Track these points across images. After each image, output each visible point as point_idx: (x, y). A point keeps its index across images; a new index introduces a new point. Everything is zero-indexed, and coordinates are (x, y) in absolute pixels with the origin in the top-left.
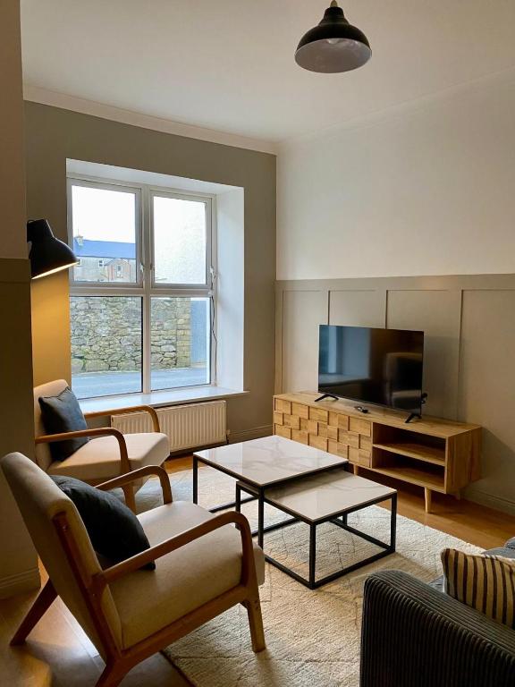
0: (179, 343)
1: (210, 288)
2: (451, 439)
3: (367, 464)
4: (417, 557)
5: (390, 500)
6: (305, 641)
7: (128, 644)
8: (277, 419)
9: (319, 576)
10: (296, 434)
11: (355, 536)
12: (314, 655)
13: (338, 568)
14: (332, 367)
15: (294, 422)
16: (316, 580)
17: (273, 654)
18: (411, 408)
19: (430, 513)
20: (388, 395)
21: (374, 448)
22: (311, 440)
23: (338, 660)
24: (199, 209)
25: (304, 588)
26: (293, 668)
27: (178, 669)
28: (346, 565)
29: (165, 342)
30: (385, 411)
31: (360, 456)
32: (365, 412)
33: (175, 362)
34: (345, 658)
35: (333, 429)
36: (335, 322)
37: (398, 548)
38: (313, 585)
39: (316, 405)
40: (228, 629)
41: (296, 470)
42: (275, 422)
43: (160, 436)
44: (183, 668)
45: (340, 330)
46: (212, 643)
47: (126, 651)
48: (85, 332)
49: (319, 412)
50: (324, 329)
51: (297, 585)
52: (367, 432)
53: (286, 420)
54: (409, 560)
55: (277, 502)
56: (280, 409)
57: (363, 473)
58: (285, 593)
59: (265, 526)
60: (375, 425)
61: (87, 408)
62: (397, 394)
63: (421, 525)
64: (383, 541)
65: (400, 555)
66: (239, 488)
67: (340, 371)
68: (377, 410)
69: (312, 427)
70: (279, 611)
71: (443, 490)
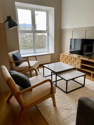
0: (43, 44)
1: (47, 31)
3: (79, 68)
4: (89, 88)
5: (84, 76)
6: (64, 105)
7: (26, 105)
8: (61, 58)
9: (68, 91)
10: (64, 62)
11: (76, 82)
12: (66, 108)
13: (72, 89)
14: (73, 48)
15: (64, 59)
16: (67, 92)
17: (57, 107)
18: (90, 56)
19: (92, 78)
20: (84, 54)
21: (81, 64)
22: (68, 63)
23: (71, 109)
24: (45, 13)
25: (65, 93)
26: (62, 110)
27: (38, 109)
28: (74, 89)
29: (40, 43)
30: (84, 57)
31: (78, 66)
32: (79, 57)
33: (42, 47)
34: (73, 109)
35: (72, 60)
36: (74, 38)
37: (85, 85)
38: (67, 93)
39: (69, 56)
40: (48, 101)
41: (64, 69)
43: (37, 61)
44: (39, 109)
45: (75, 39)
46: (45, 104)
47: (26, 107)
48: (26, 42)
49: (69, 57)
50: (71, 39)
51: (63, 92)
52: (80, 61)
54: (87, 88)
55: (60, 76)
56: (61, 56)
57: (78, 70)
58: (61, 94)
59: (57, 80)
61: (22, 56)
62: (86, 53)
63: (90, 81)
64: (82, 84)
65: (85, 87)
66: (52, 73)
67: (74, 49)
68: (82, 57)
69: (68, 60)
70: (59, 98)
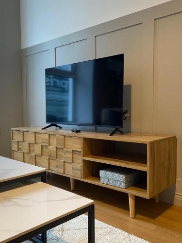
2: (152, 143)
8: (14, 147)
10: (27, 157)
15: (25, 147)
19: (134, 218)
21: (83, 160)
22: (38, 160)
31: (73, 168)
32: (78, 132)
35: (53, 148)
39: (42, 131)
42: (13, 149)
52: (78, 146)
53: (20, 147)
56: (16, 138)
60: (85, 139)
63: (126, 234)
69: (37, 149)
71: (146, 195)
